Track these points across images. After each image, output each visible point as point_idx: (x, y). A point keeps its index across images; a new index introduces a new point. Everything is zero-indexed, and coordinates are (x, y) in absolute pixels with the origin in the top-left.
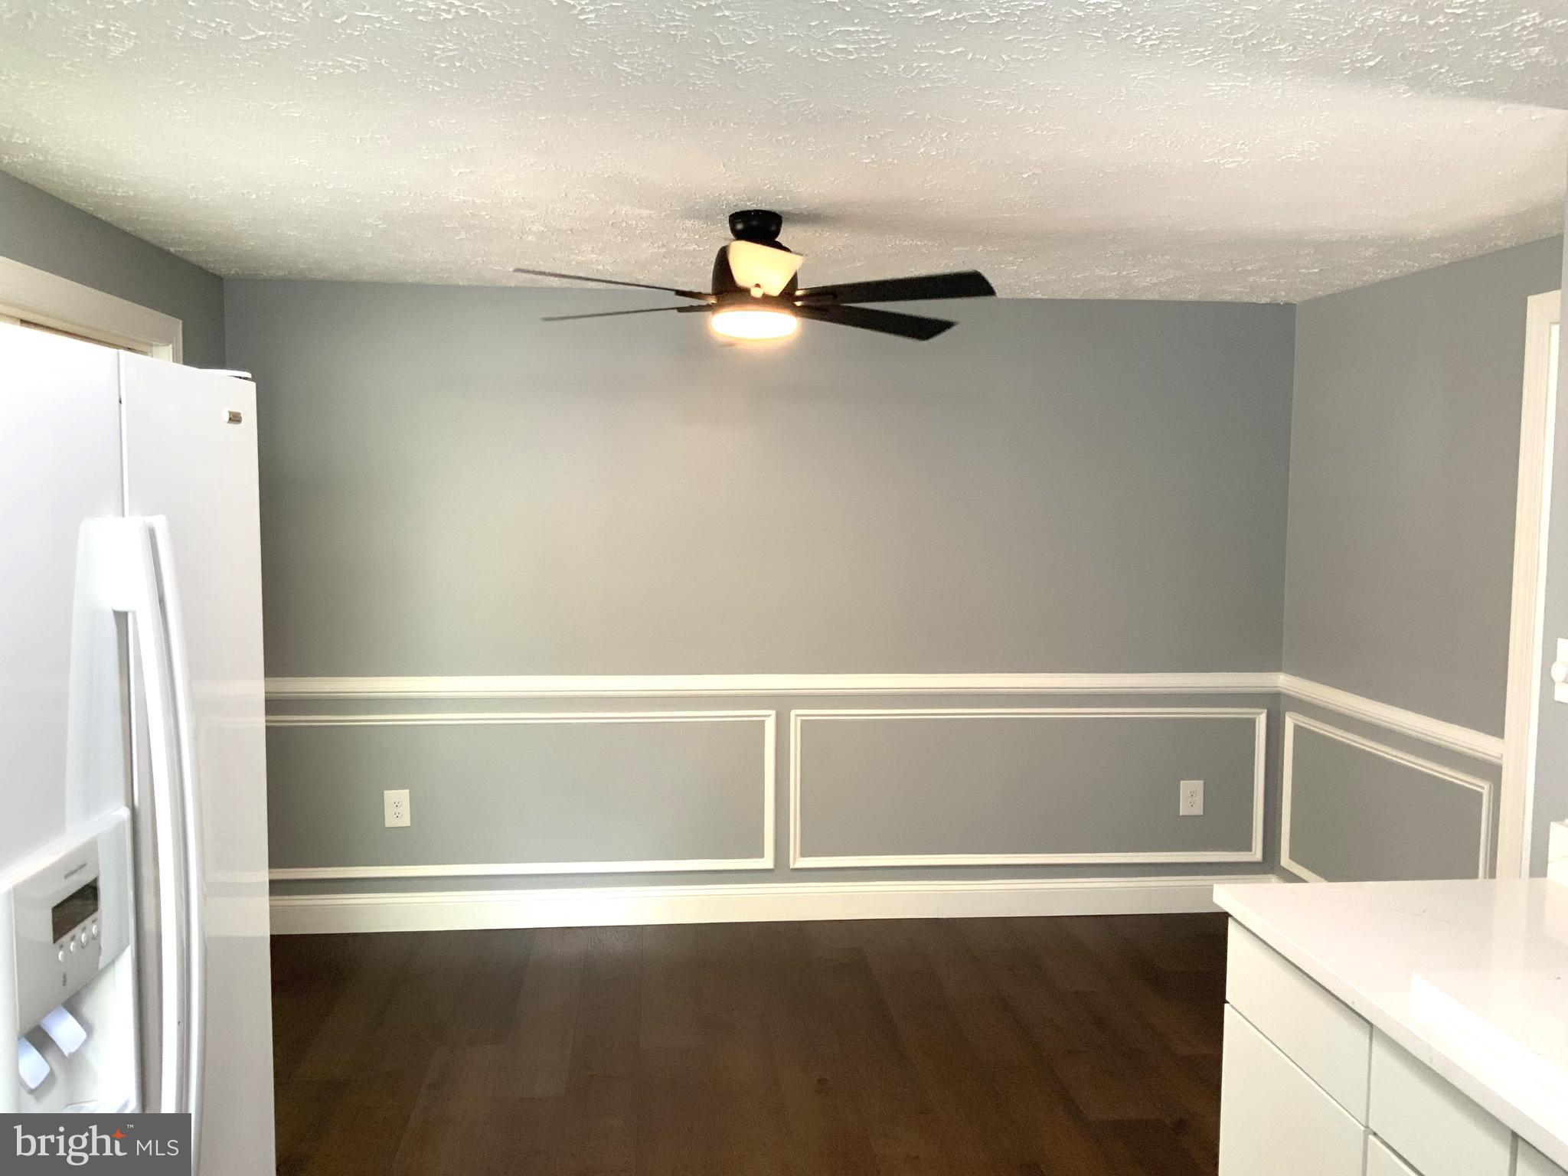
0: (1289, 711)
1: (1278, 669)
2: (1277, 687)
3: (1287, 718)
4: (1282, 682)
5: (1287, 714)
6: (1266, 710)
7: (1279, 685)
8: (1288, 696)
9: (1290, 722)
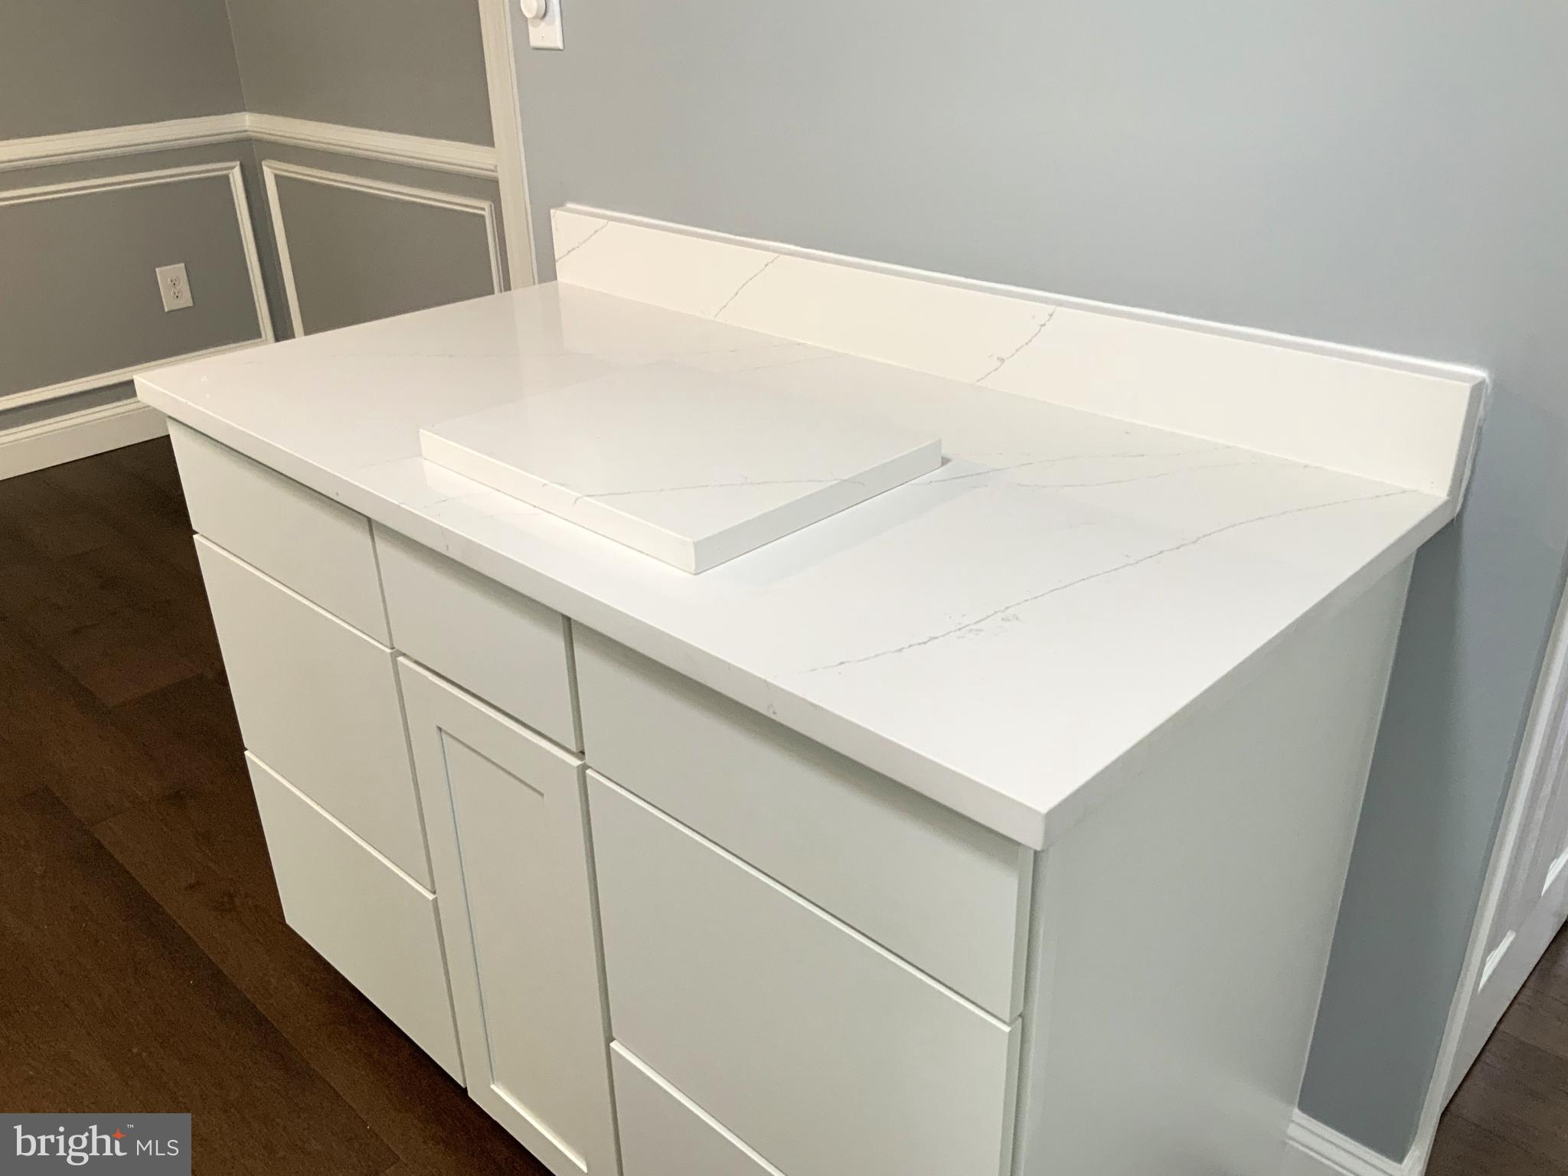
0: (264, 159)
1: (242, 109)
2: (246, 131)
3: (265, 168)
4: (248, 123)
5: (263, 163)
6: (238, 163)
7: (246, 128)
8: (259, 141)
9: (269, 173)
